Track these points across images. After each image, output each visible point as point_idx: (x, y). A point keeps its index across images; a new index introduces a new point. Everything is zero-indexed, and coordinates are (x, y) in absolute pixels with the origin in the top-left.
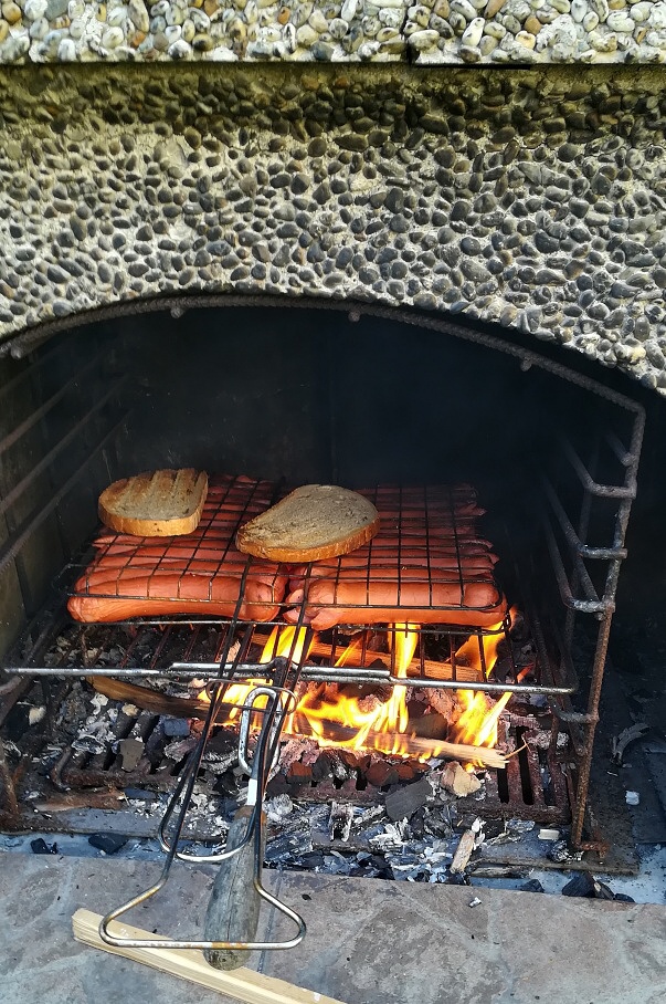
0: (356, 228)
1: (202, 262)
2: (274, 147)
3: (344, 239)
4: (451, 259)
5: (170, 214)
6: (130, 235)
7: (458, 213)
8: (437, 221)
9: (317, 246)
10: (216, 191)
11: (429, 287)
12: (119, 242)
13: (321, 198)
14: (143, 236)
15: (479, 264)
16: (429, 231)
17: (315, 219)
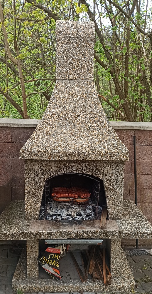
0: (80, 168)
1: (69, 171)
2: (74, 164)
3: (79, 169)
4: (86, 170)
5: (67, 168)
6: (64, 169)
7: (86, 167)
8: (85, 168)
9: (77, 170)
10: (70, 166)
11: (84, 172)
12: (63, 170)
13: (77, 167)
14: (65, 169)
15: (88, 171)
16: (84, 169)
17: (77, 168)
